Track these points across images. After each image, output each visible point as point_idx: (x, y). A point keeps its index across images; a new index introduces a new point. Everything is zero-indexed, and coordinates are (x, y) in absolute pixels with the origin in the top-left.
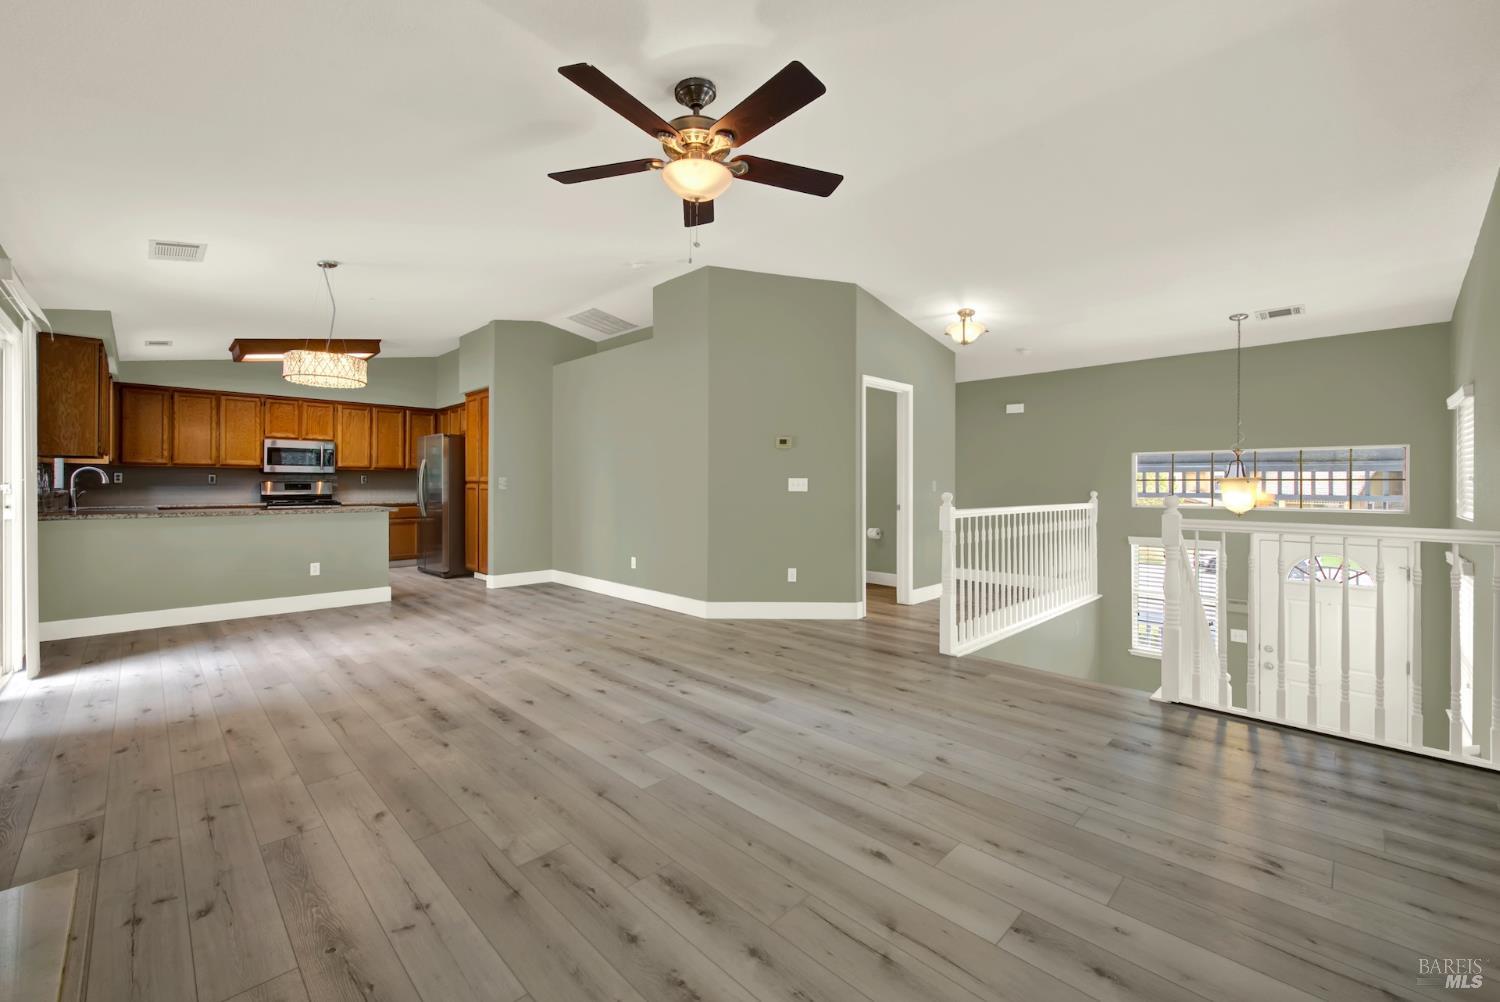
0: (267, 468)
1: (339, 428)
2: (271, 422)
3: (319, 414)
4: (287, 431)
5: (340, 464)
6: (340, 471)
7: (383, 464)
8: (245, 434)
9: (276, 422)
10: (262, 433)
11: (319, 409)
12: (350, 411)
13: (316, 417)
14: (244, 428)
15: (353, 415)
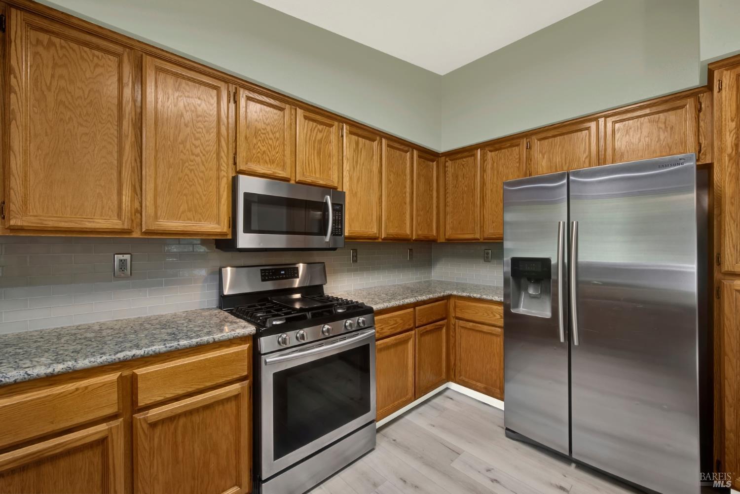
1: (346, 166)
5: (346, 232)
8: (198, 159)
9: (255, 141)
10: (231, 161)
11: (320, 127)
12: (356, 137)
13: (314, 142)
14: (196, 147)
15: (360, 146)
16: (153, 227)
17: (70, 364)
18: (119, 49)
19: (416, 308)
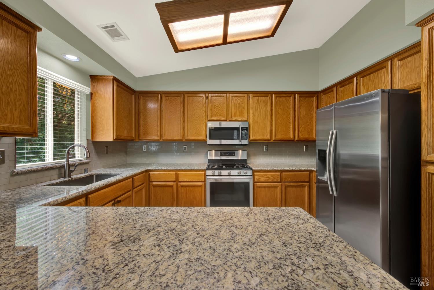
0: (210, 142)
1: (251, 111)
2: (211, 109)
3: (239, 101)
4: (220, 115)
5: (251, 138)
6: (253, 143)
7: (280, 137)
8: (198, 119)
9: (214, 110)
10: (207, 118)
11: (239, 98)
12: (257, 98)
13: (237, 104)
14: (197, 115)
15: (259, 101)
16: (187, 139)
17: (167, 168)
18: (179, 95)
19: (283, 173)
